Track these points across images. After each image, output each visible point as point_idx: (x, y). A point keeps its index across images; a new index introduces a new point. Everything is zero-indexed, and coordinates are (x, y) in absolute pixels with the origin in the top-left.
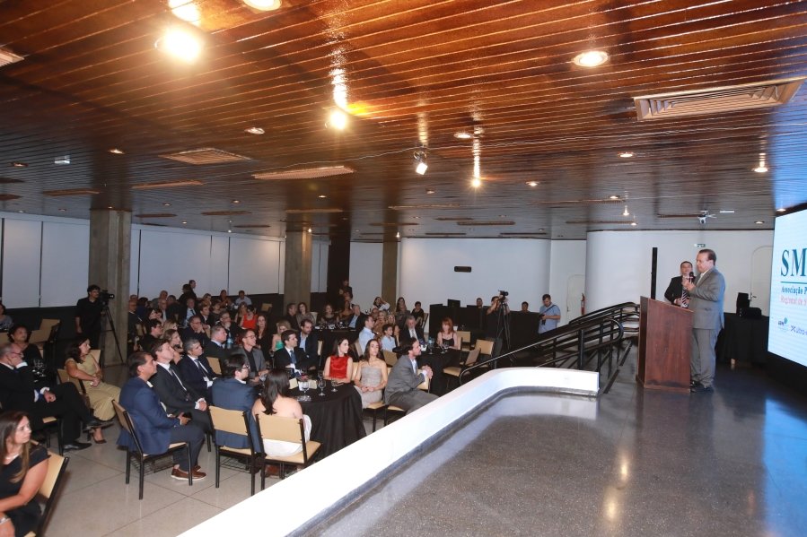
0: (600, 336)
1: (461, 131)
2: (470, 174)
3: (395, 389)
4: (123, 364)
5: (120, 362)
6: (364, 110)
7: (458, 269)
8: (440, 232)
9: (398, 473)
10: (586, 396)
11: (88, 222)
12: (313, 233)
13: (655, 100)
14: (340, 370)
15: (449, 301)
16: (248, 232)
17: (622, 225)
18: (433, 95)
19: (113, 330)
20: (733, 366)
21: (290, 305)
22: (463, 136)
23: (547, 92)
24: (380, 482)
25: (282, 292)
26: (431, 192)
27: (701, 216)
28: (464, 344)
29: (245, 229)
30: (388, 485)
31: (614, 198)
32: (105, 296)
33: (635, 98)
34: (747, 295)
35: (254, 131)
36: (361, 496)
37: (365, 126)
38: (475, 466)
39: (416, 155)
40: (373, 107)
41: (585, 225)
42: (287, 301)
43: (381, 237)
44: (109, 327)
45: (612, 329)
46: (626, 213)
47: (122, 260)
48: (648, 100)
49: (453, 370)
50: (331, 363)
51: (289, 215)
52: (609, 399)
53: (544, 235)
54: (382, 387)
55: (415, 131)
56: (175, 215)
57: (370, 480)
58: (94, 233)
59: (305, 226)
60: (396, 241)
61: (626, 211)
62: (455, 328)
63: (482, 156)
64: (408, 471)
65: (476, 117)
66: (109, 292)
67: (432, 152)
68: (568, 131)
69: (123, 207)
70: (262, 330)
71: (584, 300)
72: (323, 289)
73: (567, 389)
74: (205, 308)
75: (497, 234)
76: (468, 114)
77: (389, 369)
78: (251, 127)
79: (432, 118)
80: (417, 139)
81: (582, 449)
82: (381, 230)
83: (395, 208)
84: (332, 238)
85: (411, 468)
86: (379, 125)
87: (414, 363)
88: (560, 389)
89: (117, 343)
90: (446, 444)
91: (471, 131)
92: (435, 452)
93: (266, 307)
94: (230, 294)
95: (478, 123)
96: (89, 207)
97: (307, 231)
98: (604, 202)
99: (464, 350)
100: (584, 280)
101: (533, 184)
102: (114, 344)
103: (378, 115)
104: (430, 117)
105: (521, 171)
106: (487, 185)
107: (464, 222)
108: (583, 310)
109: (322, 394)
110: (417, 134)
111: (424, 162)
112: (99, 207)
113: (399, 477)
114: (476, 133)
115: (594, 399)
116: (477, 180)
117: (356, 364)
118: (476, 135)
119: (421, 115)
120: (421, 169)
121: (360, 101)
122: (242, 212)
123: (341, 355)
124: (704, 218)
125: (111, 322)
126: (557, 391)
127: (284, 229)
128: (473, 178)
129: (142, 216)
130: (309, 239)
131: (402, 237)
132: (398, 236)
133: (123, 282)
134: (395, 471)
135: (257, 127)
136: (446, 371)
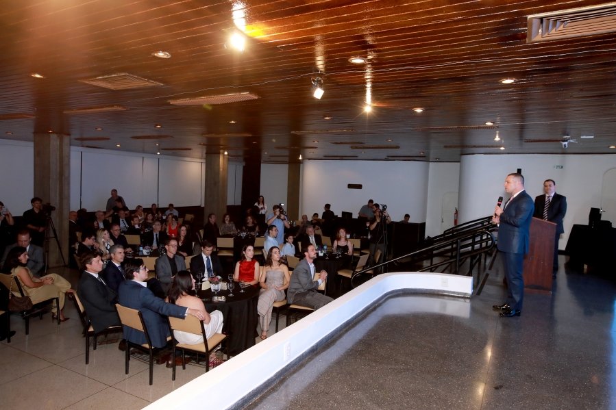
0: (472, 245)
1: (355, 55)
2: (362, 100)
3: (296, 289)
4: (65, 266)
5: (63, 264)
6: (262, 32)
7: (350, 186)
8: (336, 154)
9: (294, 372)
10: (462, 298)
11: (32, 144)
12: (228, 155)
13: (549, 18)
14: (248, 273)
15: (344, 213)
16: (174, 154)
17: (492, 149)
18: (330, 14)
19: (56, 237)
20: (585, 271)
21: (210, 216)
22: (357, 61)
23: (441, 11)
24: (278, 381)
25: (203, 206)
26: (327, 118)
27: (564, 141)
28: (355, 250)
29: (170, 152)
30: (285, 384)
31: (489, 124)
32: (48, 209)
33: (529, 17)
34: (598, 210)
35: (161, 54)
36: (259, 396)
37: (265, 50)
38: (365, 365)
39: (314, 81)
40: (271, 28)
41: (459, 149)
42: (207, 213)
43: (287, 159)
44: (52, 234)
45: (482, 239)
46: (497, 139)
47: (63, 177)
48: (541, 19)
49: (346, 272)
50: (240, 267)
51: (209, 139)
52: (481, 300)
53: (424, 158)
54: (285, 287)
55: (312, 56)
56: (108, 139)
57: (269, 380)
58: (37, 154)
59: (222, 149)
60: (300, 162)
61: (497, 137)
62: (348, 236)
63: (374, 82)
64: (303, 369)
65: (369, 40)
66: (52, 204)
67: (328, 77)
68: (457, 55)
69: (63, 131)
70: (182, 238)
71: (457, 213)
72: (239, 203)
73: (445, 291)
74: (135, 219)
75: (385, 157)
76: (362, 37)
77: (291, 272)
78: (158, 51)
79: (328, 42)
80: (314, 64)
81: (460, 348)
82: (286, 153)
83: (297, 133)
84: (246, 160)
85: (307, 366)
86: (277, 48)
87: (312, 266)
88: (438, 291)
89: (60, 248)
90: (338, 342)
91: (364, 56)
92: (329, 350)
93: (189, 217)
94: (160, 207)
95: (371, 46)
96: (32, 130)
97: (223, 153)
98: (479, 128)
99: (355, 255)
100: (457, 196)
101: (419, 110)
102: (58, 249)
103: (276, 37)
104: (327, 40)
105: (409, 97)
106: (378, 110)
107: (357, 145)
108: (456, 222)
109: (231, 295)
110: (314, 59)
111: (321, 87)
112: (41, 131)
113: (295, 375)
114: (370, 57)
115: (468, 301)
116: (369, 106)
117: (262, 267)
118: (369, 60)
119: (318, 37)
120: (318, 93)
121: (257, 22)
122: (165, 137)
123: (248, 260)
124: (566, 143)
125: (54, 231)
126: (436, 293)
127: (205, 152)
128: (365, 104)
129: (82, 139)
130: (226, 160)
131: (304, 159)
132: (300, 158)
133: (64, 196)
134: (292, 370)
135: (163, 51)
136: (340, 273)
